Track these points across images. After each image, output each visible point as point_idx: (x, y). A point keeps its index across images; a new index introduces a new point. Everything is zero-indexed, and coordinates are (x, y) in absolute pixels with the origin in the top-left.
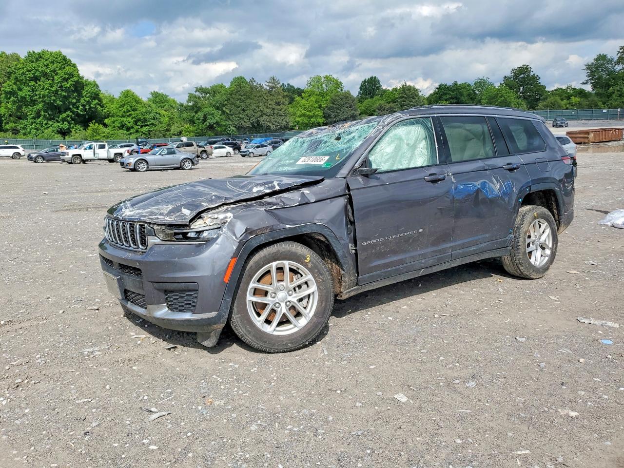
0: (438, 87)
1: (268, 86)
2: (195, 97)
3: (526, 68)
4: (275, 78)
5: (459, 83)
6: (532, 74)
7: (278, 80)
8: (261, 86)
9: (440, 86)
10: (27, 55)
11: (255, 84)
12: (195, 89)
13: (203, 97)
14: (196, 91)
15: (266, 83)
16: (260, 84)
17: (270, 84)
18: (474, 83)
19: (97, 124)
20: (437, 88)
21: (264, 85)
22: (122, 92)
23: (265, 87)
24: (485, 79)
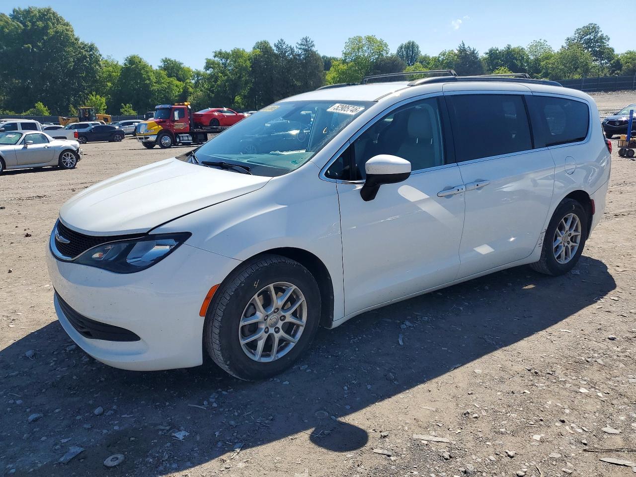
0: (488, 52)
1: (300, 49)
2: (213, 63)
3: (593, 27)
4: (308, 40)
5: (512, 47)
6: (599, 35)
7: (312, 42)
8: (292, 49)
9: (491, 51)
10: (12, 13)
11: (284, 47)
12: (214, 54)
13: (223, 64)
14: (215, 57)
15: (298, 46)
16: (291, 47)
17: (303, 47)
18: (529, 46)
19: (98, 97)
20: (487, 54)
21: (295, 48)
22: (128, 58)
23: (296, 50)
24: (542, 41)
